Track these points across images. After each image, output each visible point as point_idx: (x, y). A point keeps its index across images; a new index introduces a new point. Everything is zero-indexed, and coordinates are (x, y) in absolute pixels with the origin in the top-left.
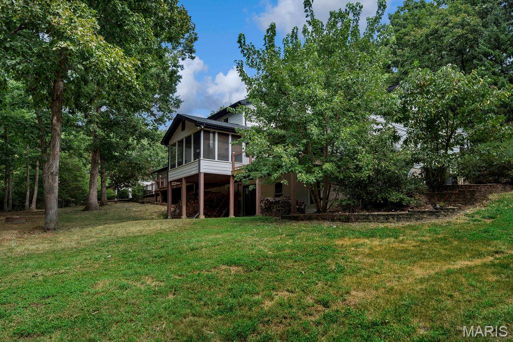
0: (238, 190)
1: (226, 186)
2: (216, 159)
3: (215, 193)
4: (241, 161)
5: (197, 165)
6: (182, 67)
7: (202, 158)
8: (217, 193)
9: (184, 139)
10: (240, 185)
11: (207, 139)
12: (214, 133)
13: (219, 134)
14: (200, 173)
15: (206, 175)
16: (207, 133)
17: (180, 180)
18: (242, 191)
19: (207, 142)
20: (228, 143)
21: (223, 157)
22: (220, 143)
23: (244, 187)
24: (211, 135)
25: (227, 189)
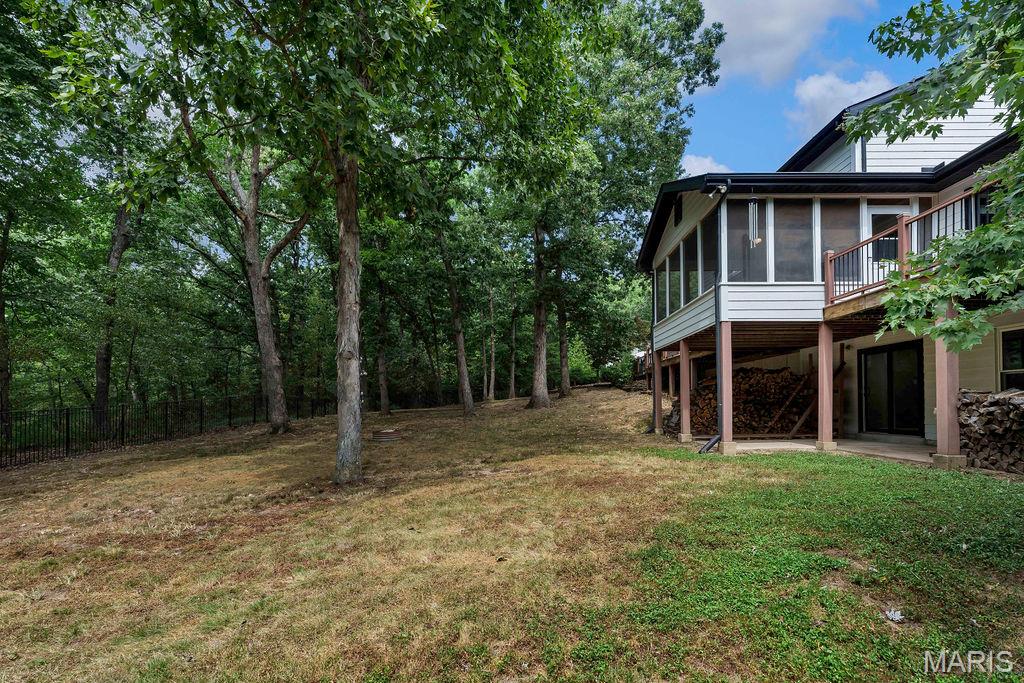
0: (843, 363)
1: (805, 352)
2: (771, 279)
3: (771, 372)
4: (856, 274)
5: (712, 302)
6: (690, 110)
7: (724, 279)
8: (778, 371)
9: (682, 243)
10: (848, 347)
11: (738, 223)
12: (762, 204)
13: (778, 204)
14: (719, 323)
15: (737, 327)
16: (738, 207)
17: (674, 347)
18: (855, 364)
19: (739, 233)
20: (809, 227)
21: (795, 270)
22: (782, 232)
23: (860, 352)
24: (753, 209)
25: (808, 359)
